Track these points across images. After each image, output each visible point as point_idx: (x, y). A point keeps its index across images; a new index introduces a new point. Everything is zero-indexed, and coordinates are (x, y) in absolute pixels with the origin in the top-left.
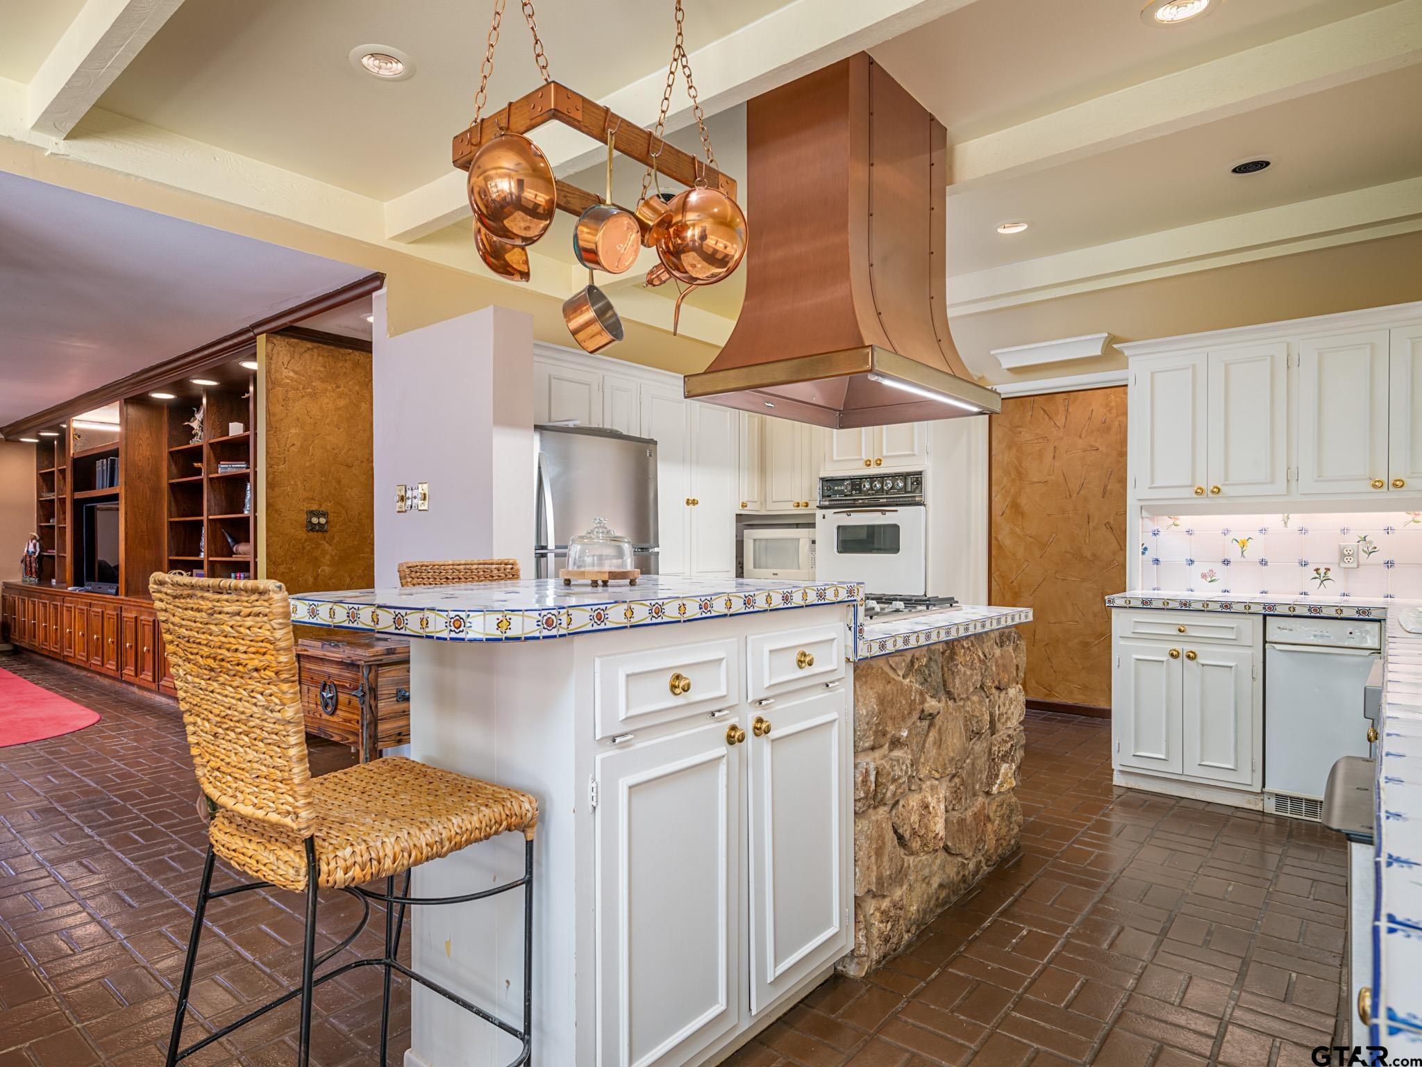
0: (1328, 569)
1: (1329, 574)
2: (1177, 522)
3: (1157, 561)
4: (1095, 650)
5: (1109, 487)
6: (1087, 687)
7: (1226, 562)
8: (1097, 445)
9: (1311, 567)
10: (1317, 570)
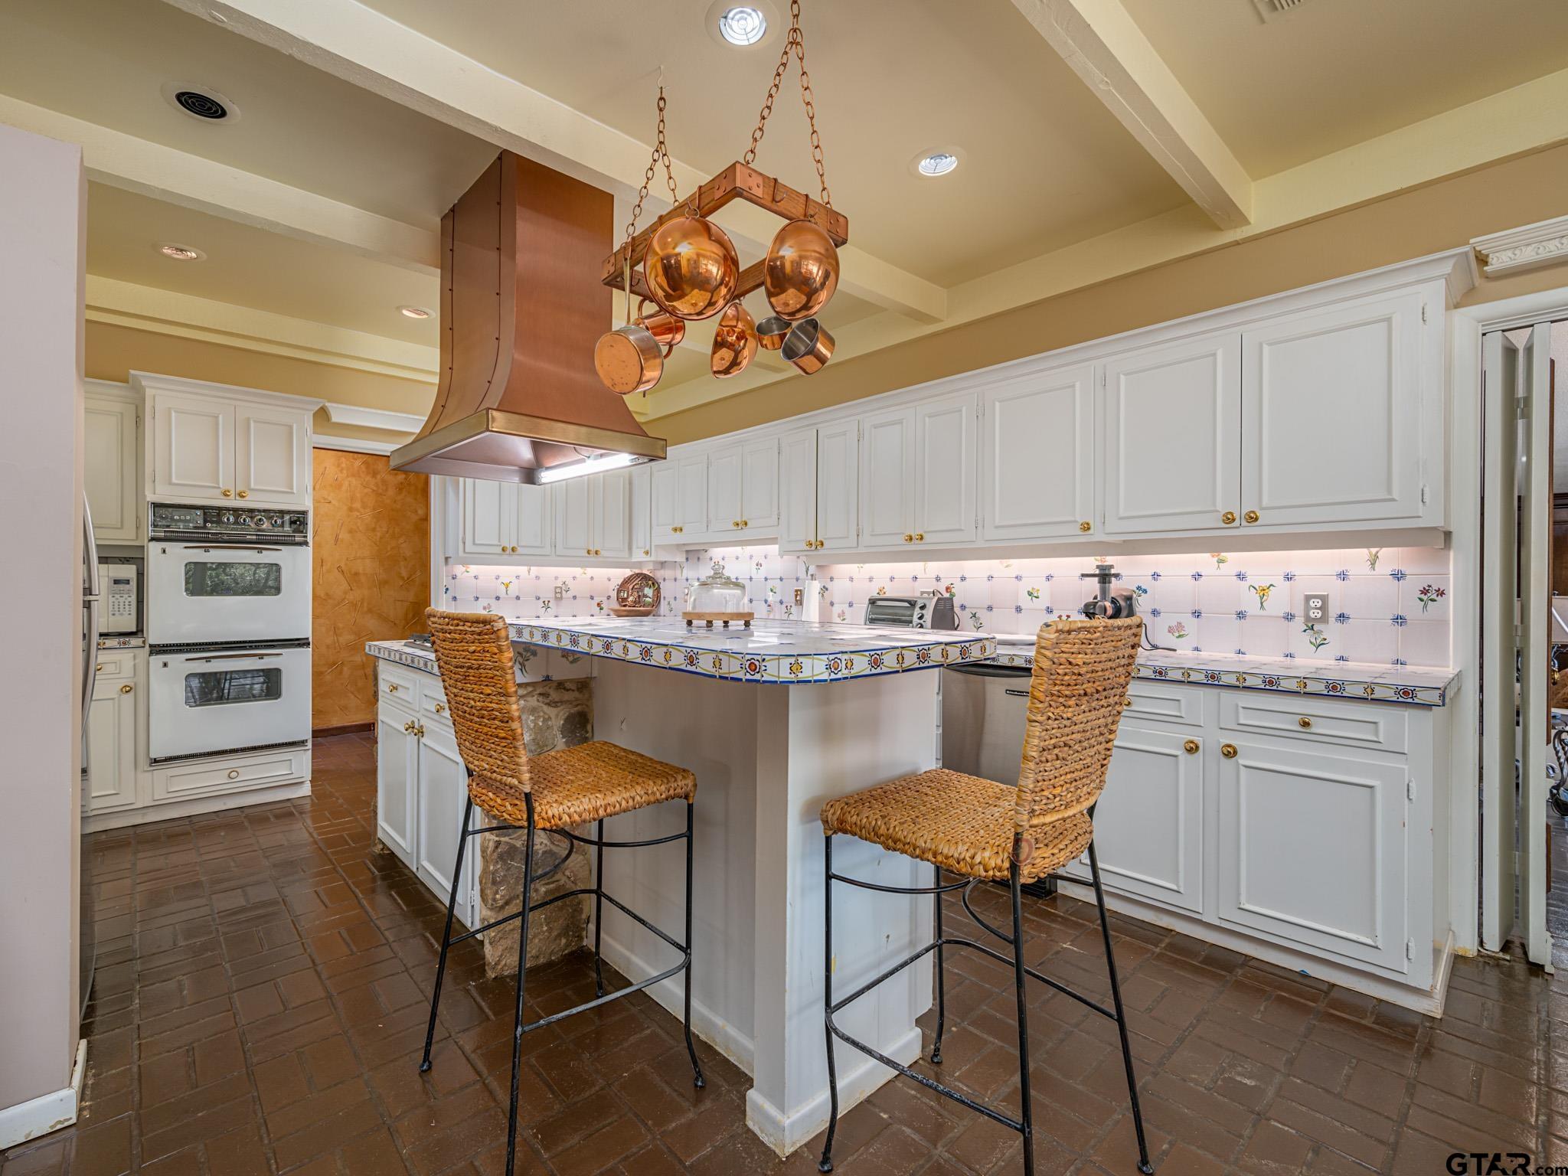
0: (549, 602)
1: (550, 604)
2: (468, 570)
3: (455, 598)
4: (328, 678)
5: (340, 537)
6: (321, 711)
7: (498, 598)
8: (330, 498)
9: (541, 600)
10: (544, 602)
